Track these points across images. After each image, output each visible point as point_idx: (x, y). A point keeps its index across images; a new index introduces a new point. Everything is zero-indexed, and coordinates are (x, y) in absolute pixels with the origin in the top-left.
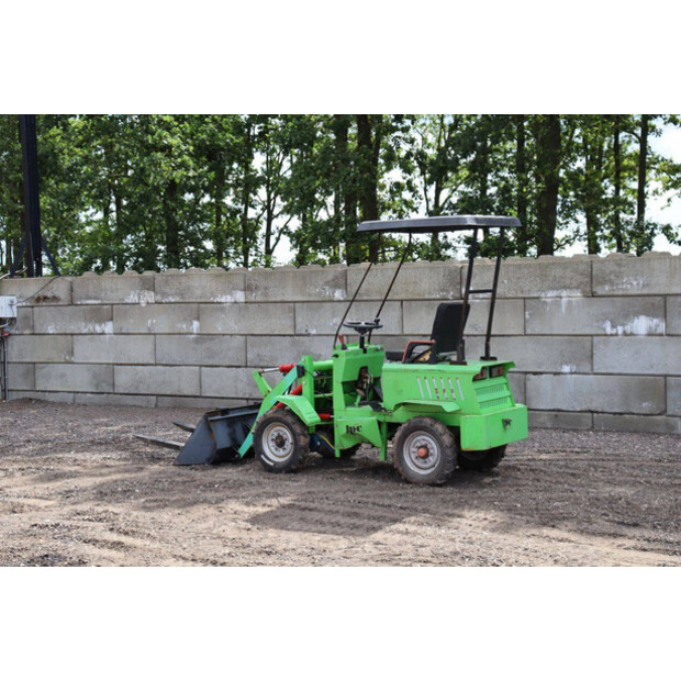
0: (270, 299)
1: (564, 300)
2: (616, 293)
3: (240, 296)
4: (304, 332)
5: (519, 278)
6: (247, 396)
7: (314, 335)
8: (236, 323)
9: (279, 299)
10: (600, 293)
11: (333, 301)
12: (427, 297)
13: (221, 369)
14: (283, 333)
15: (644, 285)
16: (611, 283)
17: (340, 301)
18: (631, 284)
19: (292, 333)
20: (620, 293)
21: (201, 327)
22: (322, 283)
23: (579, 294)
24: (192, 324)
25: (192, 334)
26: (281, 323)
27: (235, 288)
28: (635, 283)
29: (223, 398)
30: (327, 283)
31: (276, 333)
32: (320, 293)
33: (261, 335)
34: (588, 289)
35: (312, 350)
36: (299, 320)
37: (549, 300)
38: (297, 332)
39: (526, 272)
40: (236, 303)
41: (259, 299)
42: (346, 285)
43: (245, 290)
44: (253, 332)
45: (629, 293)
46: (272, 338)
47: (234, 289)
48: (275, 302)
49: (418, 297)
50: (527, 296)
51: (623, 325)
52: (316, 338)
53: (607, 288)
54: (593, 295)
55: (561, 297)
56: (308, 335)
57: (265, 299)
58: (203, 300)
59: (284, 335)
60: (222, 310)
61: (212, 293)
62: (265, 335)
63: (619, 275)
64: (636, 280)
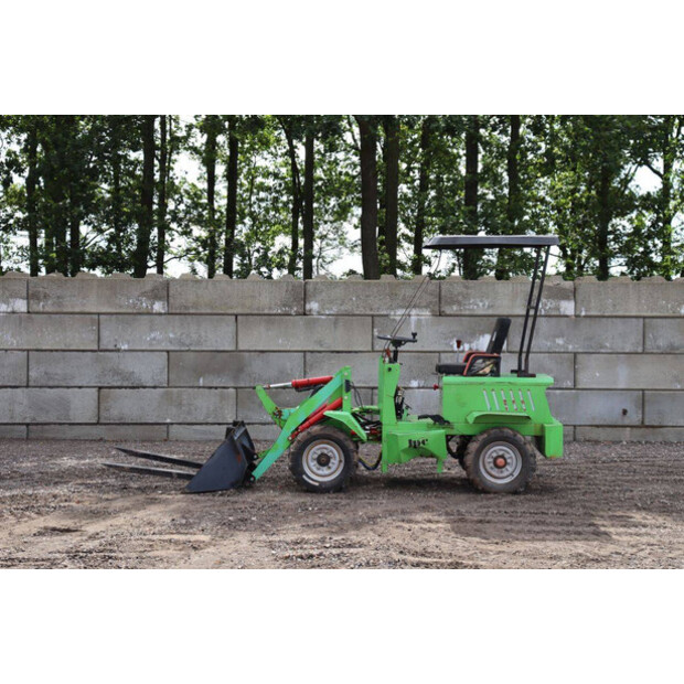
0: (65, 310)
1: (413, 318)
2: (463, 313)
3: (21, 305)
4: (111, 347)
5: (367, 296)
6: (28, 421)
7: (125, 351)
8: (12, 336)
9: (77, 310)
10: (448, 312)
11: (152, 314)
12: (266, 312)
14: (82, 348)
15: (489, 307)
16: (459, 303)
17: (160, 314)
18: (478, 305)
19: (95, 347)
20: (467, 313)
22: (137, 293)
23: (428, 313)
26: (81, 337)
27: (15, 295)
28: (481, 304)
30: (143, 294)
32: (134, 305)
33: (52, 351)
34: (437, 308)
35: (122, 367)
36: (105, 334)
37: (398, 318)
38: (102, 347)
39: (375, 290)
40: (13, 312)
41: (48, 309)
42: (168, 296)
43: (27, 298)
44: (39, 347)
45: (476, 313)
46: (67, 353)
47: (13, 297)
48: (72, 313)
49: (256, 312)
50: (376, 313)
51: (470, 343)
52: (127, 354)
53: (455, 308)
54: (441, 314)
55: (410, 316)
56: (118, 350)
57: (59, 310)
59: (83, 351)
62: (57, 351)
63: (466, 297)
64: (481, 301)
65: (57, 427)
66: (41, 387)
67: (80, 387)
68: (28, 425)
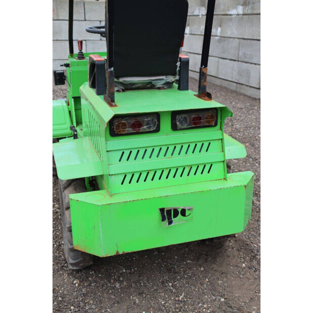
3: (240, 9)
6: (236, 81)
8: (236, 30)
13: (227, 60)
21: (221, 32)
24: (217, 30)
25: (217, 36)
29: (227, 80)
31: (255, 38)
40: (238, 15)
41: (249, 12)
43: (243, 5)
44: (244, 37)
46: (253, 41)
47: (238, 4)
57: (252, 12)
58: (224, 13)
60: (231, 19)
61: (228, 7)
62: (249, 39)
65: (245, 87)
66: (242, 62)
67: (255, 64)
68: (237, 83)
